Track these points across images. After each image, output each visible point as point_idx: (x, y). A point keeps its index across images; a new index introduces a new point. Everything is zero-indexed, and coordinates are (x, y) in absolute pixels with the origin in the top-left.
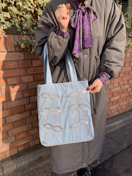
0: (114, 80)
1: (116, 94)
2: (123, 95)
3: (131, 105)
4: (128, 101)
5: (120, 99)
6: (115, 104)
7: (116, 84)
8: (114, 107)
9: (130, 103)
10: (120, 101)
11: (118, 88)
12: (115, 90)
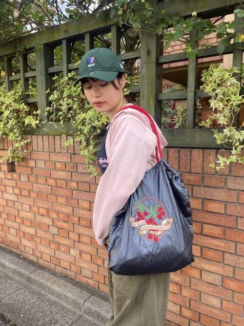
0: (21, 199)
1: (28, 224)
4: (53, 251)
5: (36, 236)
6: (29, 240)
7: (25, 205)
8: (28, 244)
10: (36, 239)
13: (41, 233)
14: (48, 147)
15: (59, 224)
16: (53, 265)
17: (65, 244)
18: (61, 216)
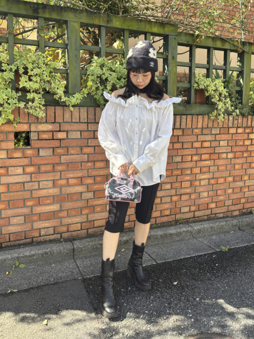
0: (38, 177)
1: (49, 201)
2: (70, 204)
3: (96, 225)
4: (85, 217)
5: (61, 210)
6: (48, 220)
7: (45, 183)
8: (46, 224)
9: (94, 221)
10: (60, 215)
11: (54, 191)
12: (43, 193)
13: (68, 205)
14: (86, 118)
15: (95, 187)
16: (84, 231)
17: (101, 203)
18: (98, 179)
